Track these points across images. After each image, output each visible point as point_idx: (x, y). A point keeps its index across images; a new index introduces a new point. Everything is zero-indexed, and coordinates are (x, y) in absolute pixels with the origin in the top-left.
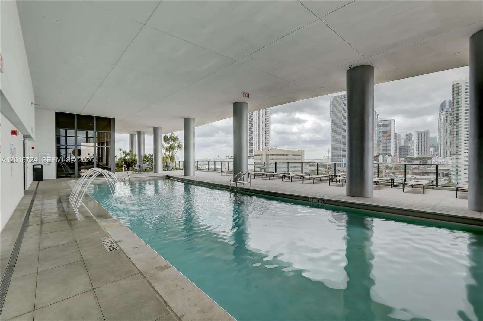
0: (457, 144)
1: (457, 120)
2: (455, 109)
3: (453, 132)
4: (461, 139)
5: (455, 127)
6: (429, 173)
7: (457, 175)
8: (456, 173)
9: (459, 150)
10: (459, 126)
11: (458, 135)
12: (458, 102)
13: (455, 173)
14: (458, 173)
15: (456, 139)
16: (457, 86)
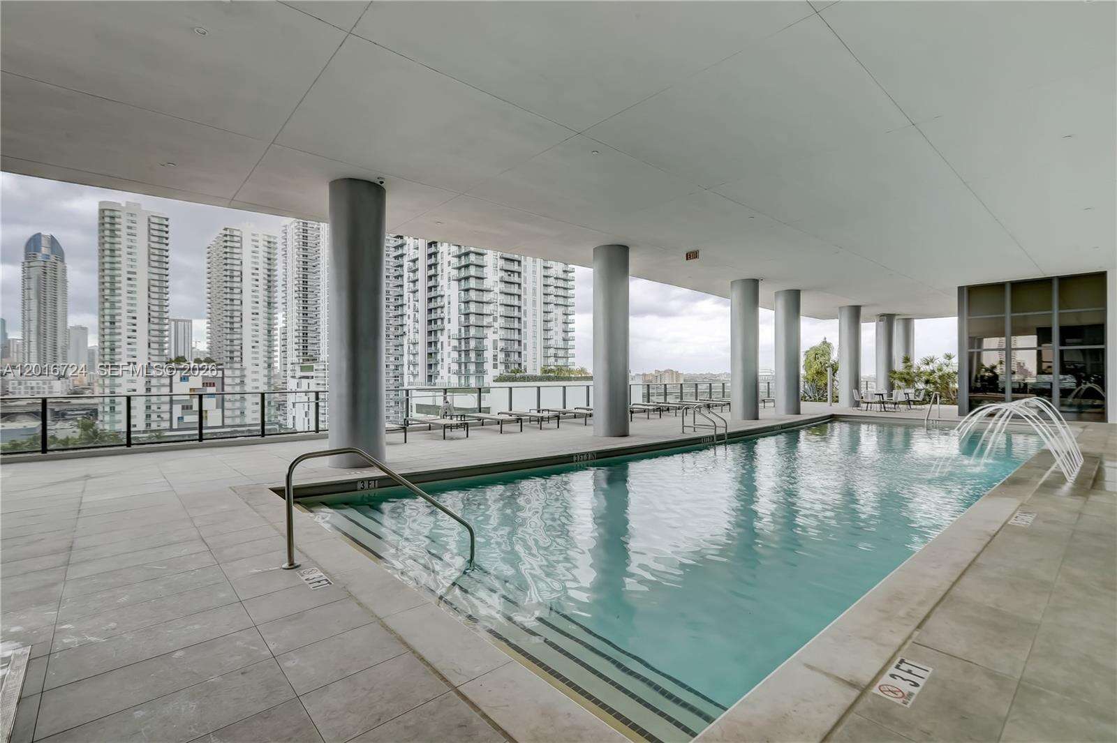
0: (112, 342)
1: (113, 290)
2: (107, 266)
3: (104, 316)
4: (120, 334)
5: (107, 305)
6: (13, 413)
7: (112, 414)
8: (111, 409)
9: (117, 357)
10: (117, 305)
11: (114, 323)
12: (112, 250)
13: (107, 409)
14: (114, 407)
15: (111, 333)
16: (112, 214)
